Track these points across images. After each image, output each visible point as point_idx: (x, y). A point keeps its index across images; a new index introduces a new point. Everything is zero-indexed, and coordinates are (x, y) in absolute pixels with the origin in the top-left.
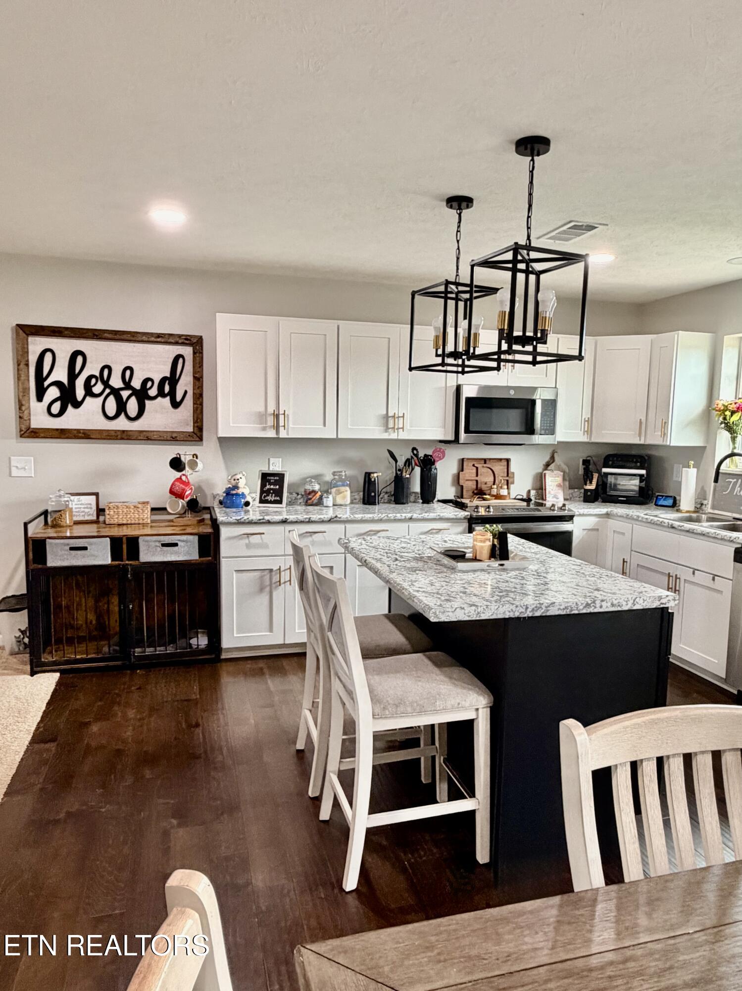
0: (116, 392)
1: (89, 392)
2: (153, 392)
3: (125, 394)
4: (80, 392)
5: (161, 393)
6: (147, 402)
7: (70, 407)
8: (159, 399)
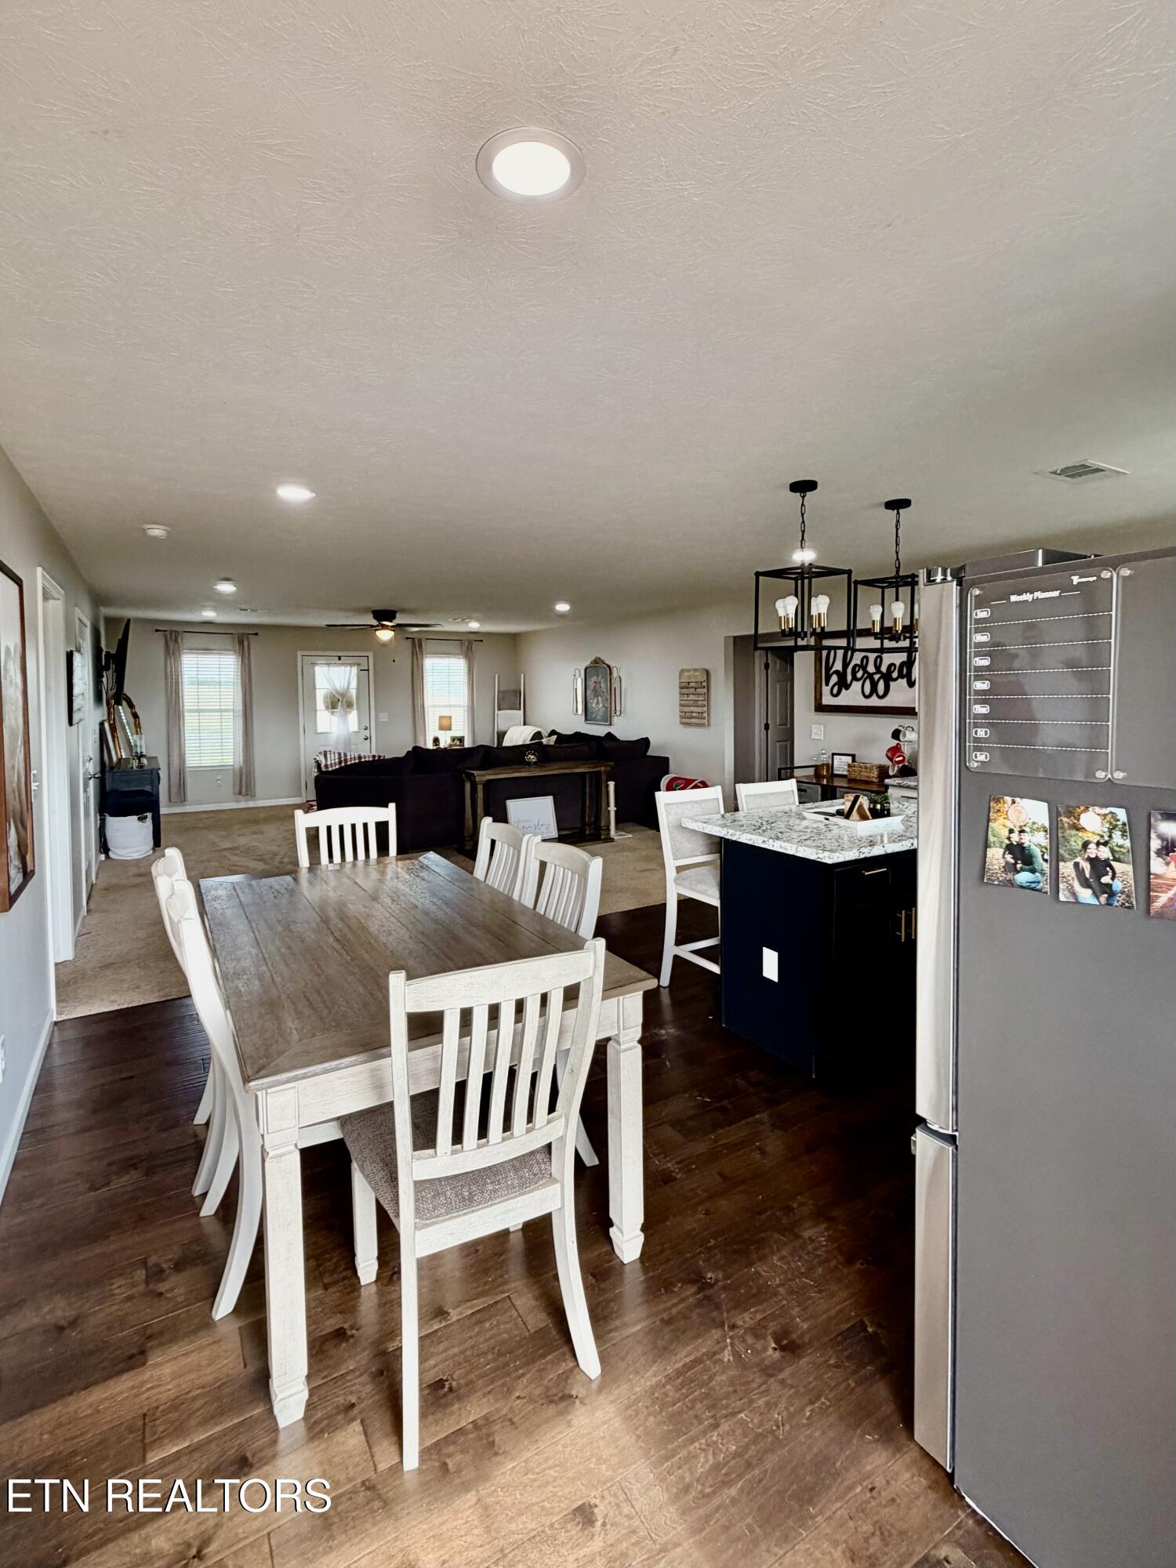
0: (870, 676)
1: (854, 678)
2: (895, 675)
3: (876, 677)
4: (849, 678)
5: (901, 676)
6: (892, 683)
7: (843, 690)
8: (900, 680)
